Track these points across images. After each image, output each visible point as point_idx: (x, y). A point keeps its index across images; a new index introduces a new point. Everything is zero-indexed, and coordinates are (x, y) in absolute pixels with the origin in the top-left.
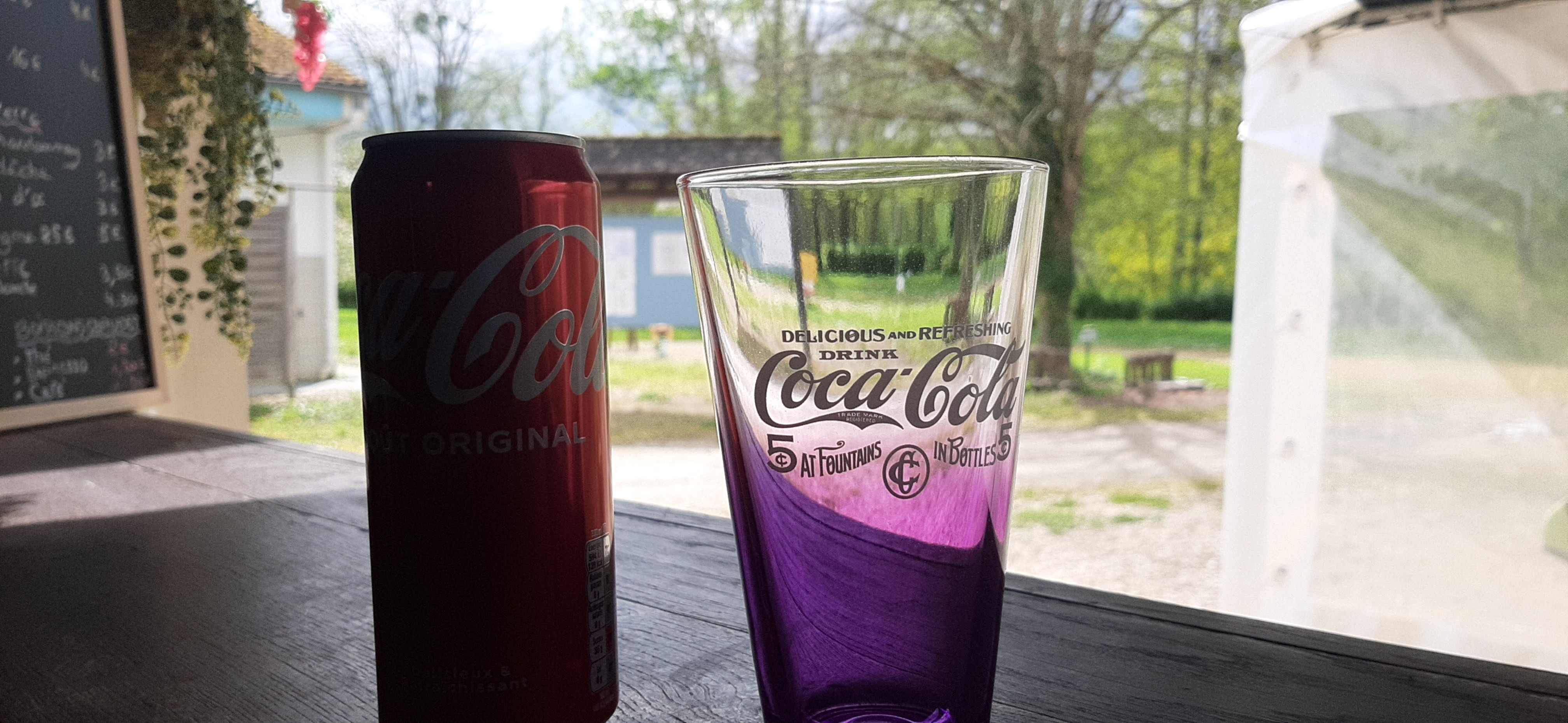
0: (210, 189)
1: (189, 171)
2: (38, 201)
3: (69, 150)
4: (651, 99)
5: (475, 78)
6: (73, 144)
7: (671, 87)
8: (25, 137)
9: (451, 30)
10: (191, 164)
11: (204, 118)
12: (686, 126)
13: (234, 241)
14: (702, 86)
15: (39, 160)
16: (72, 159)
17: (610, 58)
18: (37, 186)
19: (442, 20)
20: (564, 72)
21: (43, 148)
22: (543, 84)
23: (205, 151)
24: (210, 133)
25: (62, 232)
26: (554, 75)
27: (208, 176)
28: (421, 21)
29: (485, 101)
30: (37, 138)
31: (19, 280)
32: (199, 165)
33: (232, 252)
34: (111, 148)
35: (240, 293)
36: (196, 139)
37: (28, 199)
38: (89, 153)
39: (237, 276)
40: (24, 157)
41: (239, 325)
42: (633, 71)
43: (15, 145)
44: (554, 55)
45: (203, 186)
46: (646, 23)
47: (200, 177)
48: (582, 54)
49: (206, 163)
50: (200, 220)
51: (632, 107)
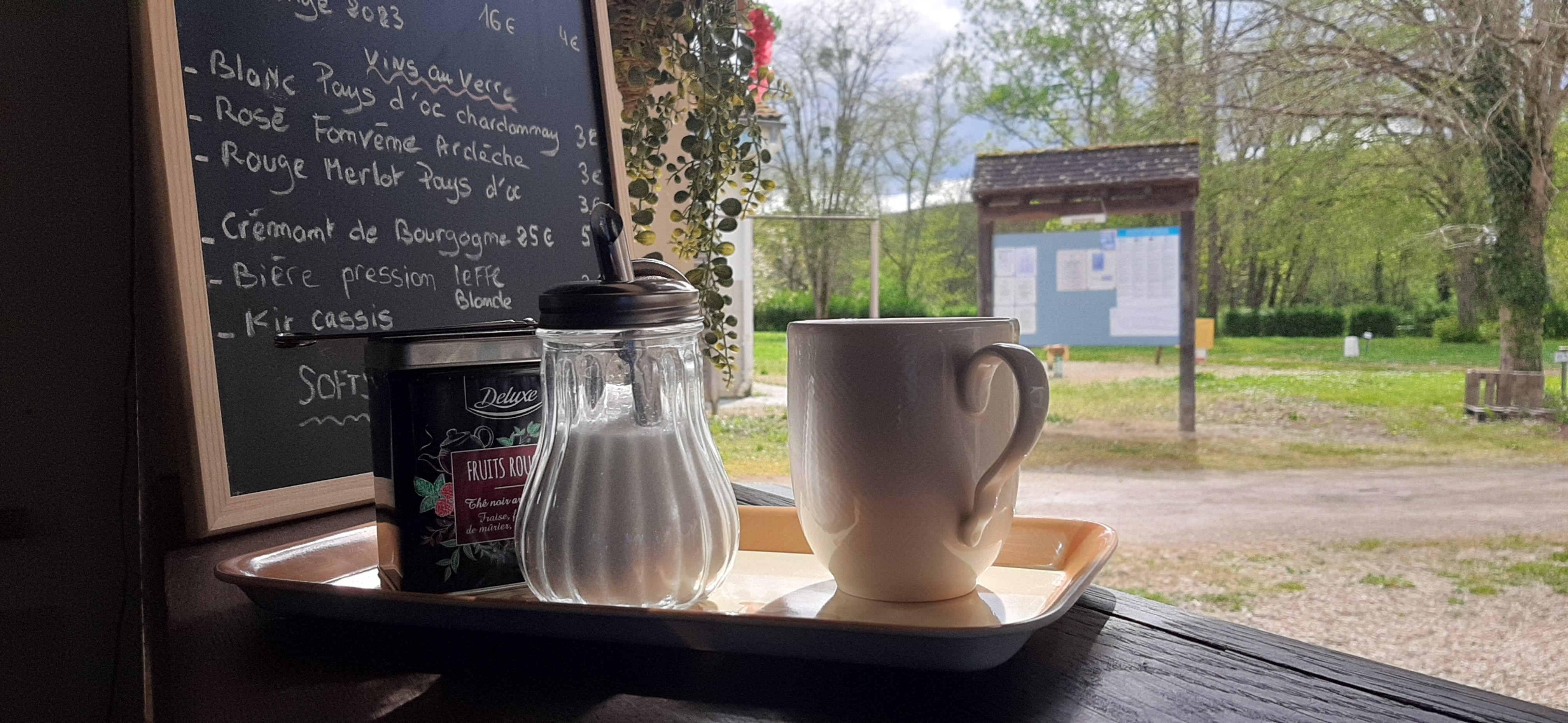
0: (693, 187)
1: (671, 167)
2: (513, 196)
3: (547, 134)
4: (1045, 116)
5: (874, 108)
6: (551, 129)
7: (1067, 104)
8: (498, 115)
9: (852, 63)
10: (672, 159)
11: (688, 104)
12: (1080, 141)
13: (719, 249)
14: (1097, 100)
15: (516, 145)
16: (551, 144)
17: (1003, 78)
18: (512, 175)
19: (846, 54)
20: (957, 96)
21: (518, 130)
22: (938, 110)
23: (687, 143)
24: (692, 122)
25: (540, 234)
26: (948, 99)
27: (690, 173)
28: (825, 56)
29: (883, 127)
30: (512, 118)
31: (492, 292)
32: (681, 159)
33: (716, 261)
34: (592, 133)
35: (727, 310)
36: (677, 130)
37: (501, 191)
38: (569, 138)
39: (723, 291)
40: (497, 140)
41: (723, 347)
42: (1025, 90)
43: (486, 125)
44: (949, 80)
45: (685, 184)
46: (1040, 41)
47: (681, 174)
48: (976, 78)
49: (689, 158)
50: (682, 224)
51: (1025, 126)
